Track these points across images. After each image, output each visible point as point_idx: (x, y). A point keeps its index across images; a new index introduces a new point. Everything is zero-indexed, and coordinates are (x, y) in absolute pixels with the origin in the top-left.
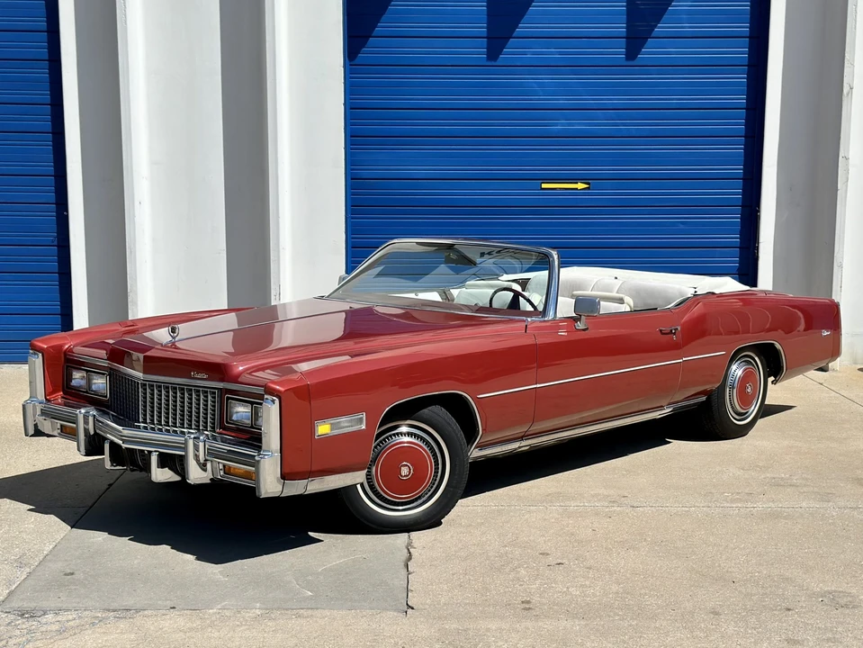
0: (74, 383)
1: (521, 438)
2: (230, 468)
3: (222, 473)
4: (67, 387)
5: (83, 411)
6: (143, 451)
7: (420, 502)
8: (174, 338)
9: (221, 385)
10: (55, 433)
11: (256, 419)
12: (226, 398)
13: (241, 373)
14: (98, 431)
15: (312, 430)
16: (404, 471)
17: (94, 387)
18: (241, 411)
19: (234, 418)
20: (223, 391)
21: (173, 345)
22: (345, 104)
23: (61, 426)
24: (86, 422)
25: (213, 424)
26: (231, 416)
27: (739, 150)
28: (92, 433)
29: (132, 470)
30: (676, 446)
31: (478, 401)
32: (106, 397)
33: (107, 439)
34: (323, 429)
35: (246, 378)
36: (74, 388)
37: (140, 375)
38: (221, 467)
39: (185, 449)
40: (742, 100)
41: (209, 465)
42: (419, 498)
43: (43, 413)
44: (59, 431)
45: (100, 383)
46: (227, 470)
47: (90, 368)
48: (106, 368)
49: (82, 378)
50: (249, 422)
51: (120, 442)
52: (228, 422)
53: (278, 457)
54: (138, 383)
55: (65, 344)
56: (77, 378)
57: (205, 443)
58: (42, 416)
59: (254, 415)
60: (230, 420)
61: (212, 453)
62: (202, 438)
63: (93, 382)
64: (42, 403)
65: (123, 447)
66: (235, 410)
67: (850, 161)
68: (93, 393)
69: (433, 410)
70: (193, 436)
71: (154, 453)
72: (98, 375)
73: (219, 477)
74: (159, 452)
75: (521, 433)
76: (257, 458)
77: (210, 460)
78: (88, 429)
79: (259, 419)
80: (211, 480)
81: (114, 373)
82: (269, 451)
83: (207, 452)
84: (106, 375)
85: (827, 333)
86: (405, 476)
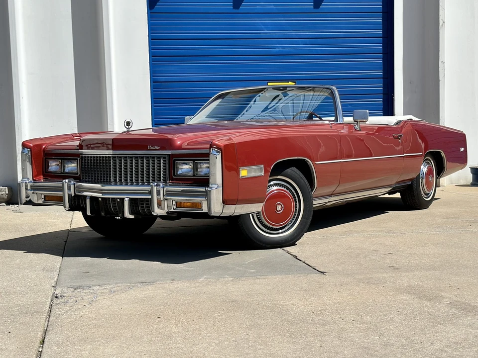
0: (51, 169)
1: (331, 195)
2: (181, 203)
3: (175, 207)
4: (46, 172)
5: (67, 181)
7: (286, 229)
8: (128, 129)
10: (40, 202)
11: (197, 170)
12: (173, 161)
13: (181, 144)
14: (76, 194)
15: (238, 173)
16: (279, 208)
17: (67, 170)
18: (185, 168)
19: (180, 172)
20: (171, 156)
21: (128, 132)
22: (148, 36)
23: (45, 196)
24: (69, 189)
25: (165, 178)
26: (177, 171)
27: (380, 61)
28: (73, 195)
31: (315, 165)
32: (78, 174)
33: (85, 197)
34: (244, 173)
35: (184, 146)
36: (51, 172)
37: (111, 152)
38: (174, 203)
39: (150, 193)
40: (380, 32)
42: (286, 226)
43: (34, 188)
44: (43, 200)
45: (72, 166)
46: (179, 205)
47: (65, 156)
48: (78, 155)
49: (58, 165)
50: (191, 173)
51: (100, 195)
52: (174, 176)
53: (221, 189)
54: (109, 157)
55: (43, 144)
56: (53, 166)
57: (163, 188)
58: (31, 190)
59: (195, 168)
60: (177, 174)
61: (169, 194)
62: (161, 185)
63: (67, 166)
64: (31, 182)
65: (100, 199)
66: (180, 167)
67: (445, 64)
68: (67, 173)
69: (293, 170)
70: (156, 184)
71: (126, 199)
72: (71, 161)
73: (172, 210)
74: (130, 198)
75: (331, 191)
76: (209, 189)
77: (167, 199)
78: (70, 193)
79: (198, 170)
80: (167, 213)
81: (85, 157)
82: (215, 184)
83: (165, 193)
84: (77, 160)
85: (462, 149)
86: (279, 211)
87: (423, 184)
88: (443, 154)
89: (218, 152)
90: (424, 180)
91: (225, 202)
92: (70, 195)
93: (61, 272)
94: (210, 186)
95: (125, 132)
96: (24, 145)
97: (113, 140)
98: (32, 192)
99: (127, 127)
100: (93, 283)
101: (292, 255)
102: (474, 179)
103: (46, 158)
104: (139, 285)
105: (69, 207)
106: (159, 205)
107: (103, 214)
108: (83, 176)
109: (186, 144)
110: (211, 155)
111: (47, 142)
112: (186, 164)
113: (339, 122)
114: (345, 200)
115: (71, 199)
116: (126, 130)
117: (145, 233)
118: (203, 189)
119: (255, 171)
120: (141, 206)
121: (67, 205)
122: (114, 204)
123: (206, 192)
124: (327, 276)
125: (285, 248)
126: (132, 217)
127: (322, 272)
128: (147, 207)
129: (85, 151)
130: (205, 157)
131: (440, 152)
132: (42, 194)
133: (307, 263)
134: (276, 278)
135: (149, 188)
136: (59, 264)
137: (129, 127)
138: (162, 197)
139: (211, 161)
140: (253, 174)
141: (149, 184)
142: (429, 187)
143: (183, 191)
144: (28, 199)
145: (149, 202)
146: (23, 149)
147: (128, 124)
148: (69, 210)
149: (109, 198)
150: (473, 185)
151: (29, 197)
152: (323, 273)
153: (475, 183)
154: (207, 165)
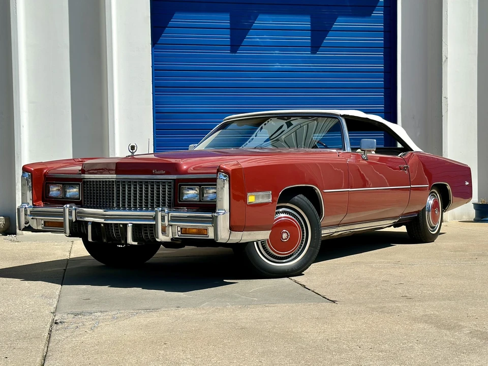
0: (51, 194)
1: (338, 225)
2: (186, 228)
3: (179, 233)
4: (46, 197)
5: (68, 206)
7: (293, 257)
8: (133, 153)
9: (175, 177)
10: (40, 228)
11: (203, 196)
12: (178, 187)
13: (187, 169)
14: (77, 219)
15: (245, 199)
16: (284, 236)
17: (68, 195)
18: (191, 194)
19: (185, 197)
20: (176, 181)
21: (132, 156)
23: (45, 222)
24: (70, 214)
25: (170, 203)
26: (183, 197)
27: (381, 96)
28: (74, 220)
30: (398, 246)
31: (323, 193)
32: (79, 199)
33: (87, 222)
34: (251, 199)
35: (189, 171)
36: (52, 198)
37: (115, 176)
38: (179, 229)
39: (155, 218)
40: (381, 67)
42: (292, 255)
43: (33, 214)
44: (43, 226)
45: (74, 191)
46: (184, 231)
47: (66, 181)
48: (80, 180)
49: (59, 190)
50: (197, 199)
51: (102, 221)
52: (180, 201)
53: (228, 214)
54: (113, 182)
55: (44, 169)
56: (54, 191)
57: (168, 213)
58: (31, 216)
59: (202, 193)
60: (182, 199)
61: (174, 219)
62: (166, 210)
63: (68, 191)
64: (31, 207)
65: (102, 225)
66: (186, 192)
67: (448, 99)
68: (68, 198)
69: (300, 198)
70: (160, 209)
71: (130, 225)
72: (72, 186)
73: (177, 236)
74: (133, 224)
75: (338, 221)
76: (215, 215)
77: (171, 225)
78: (71, 218)
79: (205, 196)
80: (172, 239)
81: (88, 181)
82: (222, 210)
83: (170, 219)
84: (79, 184)
85: (467, 183)
86: (285, 239)
87: (429, 216)
88: (449, 187)
89: (225, 176)
90: (430, 213)
91: (232, 228)
92: (71, 221)
93: (60, 298)
94: (217, 211)
95: (129, 156)
96: (25, 169)
97: (117, 164)
98: (32, 217)
99: (132, 151)
100: (94, 309)
101: (300, 284)
102: (477, 216)
103: (47, 183)
104: (143, 312)
105: (70, 233)
106: (164, 231)
107: (105, 240)
108: (85, 201)
109: (192, 169)
110: (218, 180)
111: (49, 166)
112: (192, 189)
113: (346, 151)
114: (352, 231)
115: (72, 225)
116: (130, 154)
117: (147, 262)
118: (209, 215)
119: (263, 197)
120: (145, 232)
121: (68, 231)
122: (116, 230)
123: (212, 217)
124: (339, 305)
125: (292, 278)
126: (136, 243)
127: (332, 301)
128: (151, 233)
129: (87, 176)
130: (212, 182)
131: (446, 185)
132: (42, 219)
133: (316, 292)
134: (285, 306)
135: (153, 213)
136: (59, 291)
137: (134, 151)
138: (166, 222)
139: (218, 186)
140: (261, 201)
141: (153, 209)
142: (435, 221)
143: (189, 217)
144: (27, 225)
145: (153, 228)
146: (23, 173)
147: (133, 148)
148: (69, 236)
149: (112, 224)
150: (476, 221)
151: (28, 223)
152: (334, 302)
153: (477, 219)
154: (214, 191)
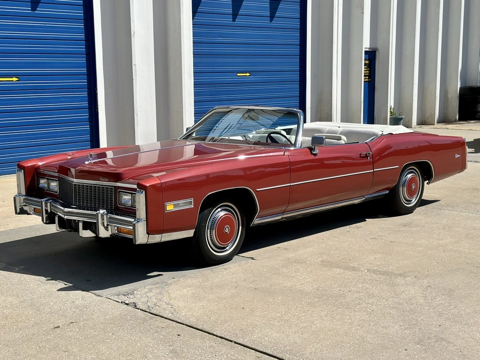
0: (41, 185)
1: (283, 213)
2: (120, 228)
3: (116, 231)
4: (37, 188)
5: (45, 200)
6: (75, 220)
8: (91, 160)
9: (115, 184)
10: (31, 213)
11: (134, 202)
12: (118, 192)
14: (52, 211)
15: (164, 208)
17: (51, 187)
18: (126, 198)
19: (123, 202)
20: (116, 188)
23: (34, 208)
24: (46, 206)
25: (112, 206)
26: (121, 201)
28: (49, 211)
29: (70, 231)
31: (257, 192)
32: (57, 192)
34: (170, 207)
36: (41, 189)
37: (74, 179)
38: (116, 228)
39: (96, 218)
41: (109, 227)
44: (33, 211)
45: (54, 185)
46: (119, 230)
47: (49, 177)
49: (45, 183)
50: (130, 204)
51: (63, 216)
52: (119, 205)
53: (145, 222)
54: (72, 184)
56: (43, 182)
57: (107, 215)
59: (133, 200)
60: (121, 203)
62: (105, 212)
63: (51, 184)
64: (24, 196)
66: (123, 197)
68: (50, 190)
72: (53, 181)
73: (115, 234)
75: (282, 210)
77: (110, 225)
78: (47, 209)
80: (111, 236)
81: (61, 180)
82: (140, 219)
83: (108, 220)
84: (57, 181)
85: (457, 156)
88: (430, 163)
89: (142, 192)
90: (405, 188)
91: (149, 232)
92: (46, 211)
94: (136, 220)
96: (19, 166)
98: (24, 204)
103: (37, 177)
108: (60, 195)
110: (136, 194)
112: (126, 195)
115: (48, 214)
121: (45, 219)
132: (32, 207)
147: (91, 156)
148: (46, 223)
